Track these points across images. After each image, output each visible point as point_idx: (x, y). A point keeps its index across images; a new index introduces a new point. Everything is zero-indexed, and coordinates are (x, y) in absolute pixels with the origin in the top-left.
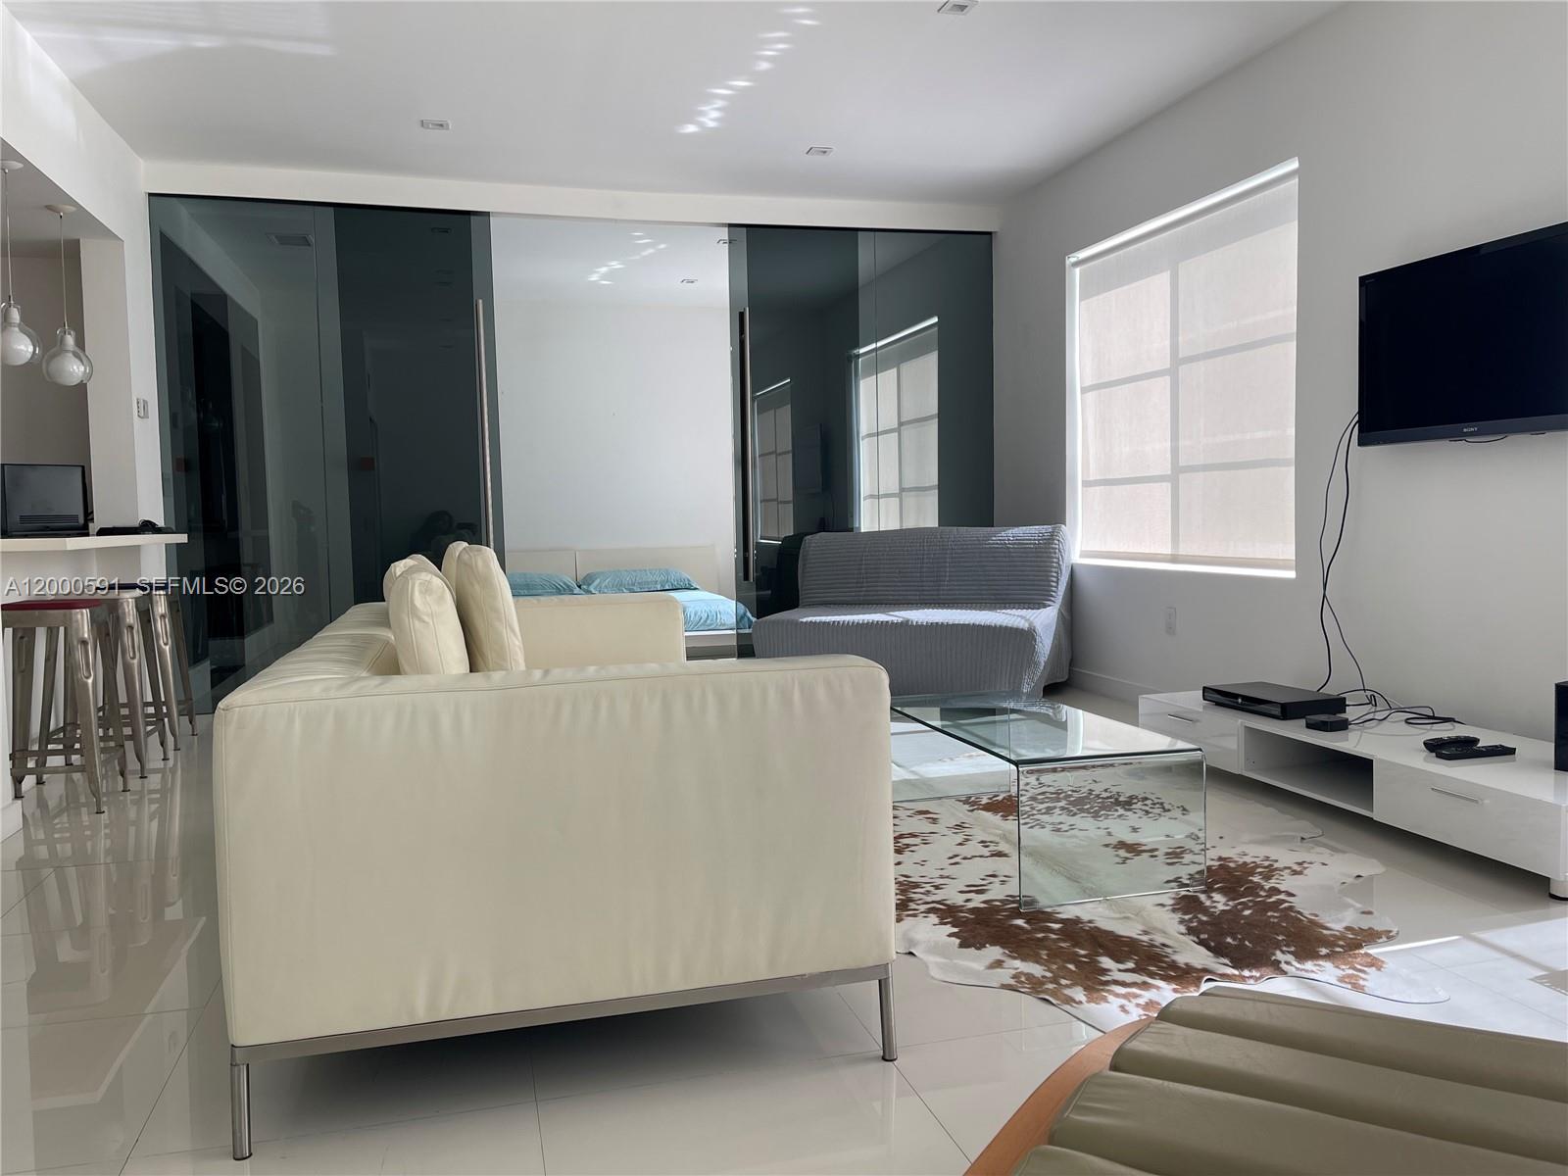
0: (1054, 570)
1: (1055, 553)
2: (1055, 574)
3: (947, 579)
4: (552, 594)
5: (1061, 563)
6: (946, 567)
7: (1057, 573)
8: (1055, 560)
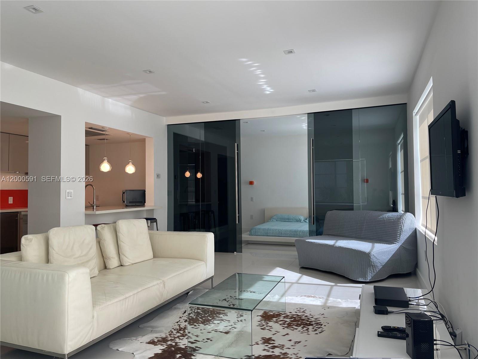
0: (399, 230)
1: (400, 224)
2: (399, 232)
3: (364, 230)
4: (295, 222)
5: (402, 228)
6: (364, 226)
7: (401, 231)
8: (400, 226)
